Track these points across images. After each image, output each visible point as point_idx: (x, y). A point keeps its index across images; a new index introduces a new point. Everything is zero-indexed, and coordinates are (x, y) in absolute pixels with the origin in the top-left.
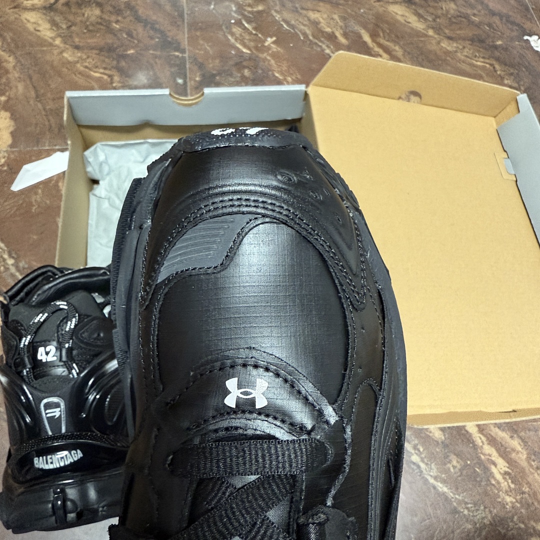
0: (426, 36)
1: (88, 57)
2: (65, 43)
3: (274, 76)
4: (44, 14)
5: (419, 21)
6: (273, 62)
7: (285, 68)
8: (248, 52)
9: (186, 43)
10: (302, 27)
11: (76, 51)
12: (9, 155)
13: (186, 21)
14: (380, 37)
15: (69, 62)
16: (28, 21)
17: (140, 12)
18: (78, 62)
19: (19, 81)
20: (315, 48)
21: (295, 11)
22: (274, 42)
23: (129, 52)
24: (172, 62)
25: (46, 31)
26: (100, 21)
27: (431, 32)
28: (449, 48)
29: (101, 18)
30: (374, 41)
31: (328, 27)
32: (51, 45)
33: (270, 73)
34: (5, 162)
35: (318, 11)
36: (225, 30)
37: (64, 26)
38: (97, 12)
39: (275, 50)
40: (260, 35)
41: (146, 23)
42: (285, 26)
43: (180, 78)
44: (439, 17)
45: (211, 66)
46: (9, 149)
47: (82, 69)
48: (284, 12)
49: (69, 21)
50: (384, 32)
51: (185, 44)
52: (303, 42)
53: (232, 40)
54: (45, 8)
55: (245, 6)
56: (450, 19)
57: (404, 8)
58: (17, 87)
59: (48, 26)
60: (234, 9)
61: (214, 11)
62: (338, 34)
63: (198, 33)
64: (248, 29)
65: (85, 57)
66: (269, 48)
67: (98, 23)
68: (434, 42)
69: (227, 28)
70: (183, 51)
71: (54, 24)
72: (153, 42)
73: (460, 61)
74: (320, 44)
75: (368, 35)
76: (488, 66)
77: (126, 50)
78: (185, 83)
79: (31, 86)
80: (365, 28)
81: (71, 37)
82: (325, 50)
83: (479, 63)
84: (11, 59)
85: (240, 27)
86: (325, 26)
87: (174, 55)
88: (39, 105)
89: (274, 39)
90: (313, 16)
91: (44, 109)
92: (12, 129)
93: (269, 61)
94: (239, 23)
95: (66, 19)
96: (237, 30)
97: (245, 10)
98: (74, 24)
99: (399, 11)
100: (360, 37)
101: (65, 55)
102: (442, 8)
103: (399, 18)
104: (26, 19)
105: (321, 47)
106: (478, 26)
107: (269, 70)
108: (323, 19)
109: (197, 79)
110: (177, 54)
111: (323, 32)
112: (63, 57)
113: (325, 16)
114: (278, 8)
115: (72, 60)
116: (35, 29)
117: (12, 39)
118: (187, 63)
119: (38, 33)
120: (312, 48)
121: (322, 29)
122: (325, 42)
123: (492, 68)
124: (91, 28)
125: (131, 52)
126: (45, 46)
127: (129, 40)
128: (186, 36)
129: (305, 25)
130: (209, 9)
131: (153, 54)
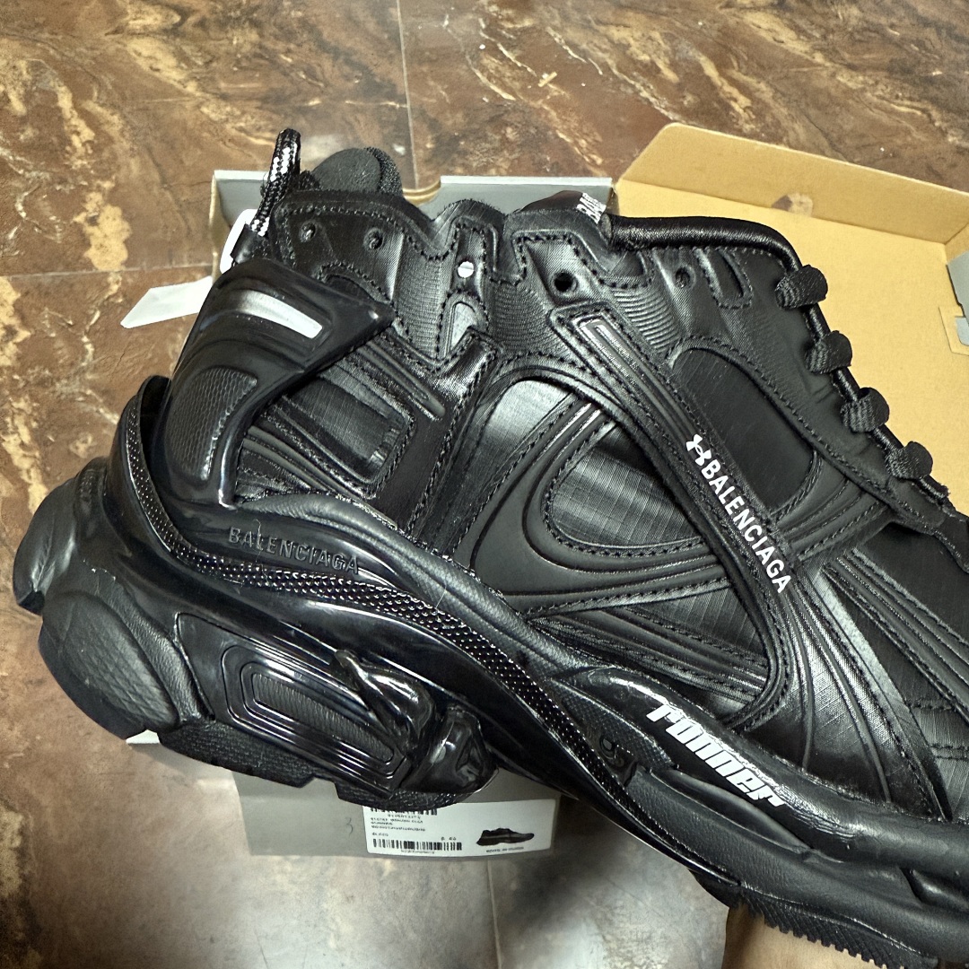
0: (811, 64)
1: (244, 113)
2: (204, 90)
3: (557, 137)
4: (165, 42)
5: (799, 39)
6: (553, 114)
7: (574, 124)
8: (511, 98)
9: (406, 84)
10: (600, 54)
11: (223, 103)
12: (124, 278)
13: (403, 48)
14: (734, 68)
15: (212, 122)
16: (140, 54)
17: (325, 34)
18: (227, 121)
19: (132, 156)
20: (622, 89)
21: (586, 26)
22: (553, 81)
23: (311, 103)
24: (384, 118)
25: (170, 71)
26: (258, 51)
27: (819, 58)
28: (850, 84)
29: (261, 47)
30: (722, 74)
31: (644, 52)
32: (180, 93)
33: (550, 133)
34: (119, 289)
35: (625, 26)
36: (470, 62)
37: (200, 63)
38: (253, 36)
39: (556, 94)
40: (529, 69)
41: (336, 53)
42: (570, 52)
43: (400, 144)
44: (833, 32)
45: (450, 123)
46: (124, 268)
47: (234, 132)
48: (568, 30)
49: (208, 53)
50: (738, 58)
51: (404, 85)
52: (604, 79)
53: (484, 79)
54: (165, 31)
55: (502, 20)
56: (851, 34)
57: (771, 17)
58: (128, 165)
59: (172, 61)
60: (483, 26)
61: (449, 31)
62: (661, 65)
63: (425, 69)
64: (510, 60)
65: (238, 113)
66: (545, 91)
67: (256, 56)
68: (824, 73)
69: (472, 58)
70: (403, 100)
71: (182, 58)
72: (350, 85)
73: (870, 105)
74: (632, 82)
75: (712, 64)
76: (919, 113)
77: (305, 100)
78: (409, 152)
79: (151, 163)
80: (705, 52)
81: (212, 79)
82: (640, 91)
83: (903, 109)
84: (115, 119)
85: (495, 56)
86: (638, 52)
87: (387, 106)
88: (168, 195)
89: (554, 74)
90: (618, 34)
91: (177, 201)
92: (125, 235)
93: (547, 113)
94: (492, 50)
95: (201, 49)
96: (491, 62)
97: (502, 28)
98: (214, 58)
99: (763, 24)
100: (700, 69)
101: (205, 110)
102: (837, 16)
103: (763, 34)
104: (135, 52)
105: (633, 87)
106: (899, 44)
107: (548, 128)
108: (634, 39)
109: (429, 146)
110: (392, 103)
111: (634, 62)
112: (202, 113)
113: (638, 34)
114: (557, 22)
115: (217, 119)
116: (151, 68)
117: (114, 85)
118: (410, 120)
119: (157, 74)
120: (619, 89)
121: (634, 56)
122: (641, 78)
123: (925, 116)
124: (244, 64)
125: (315, 102)
126: (171, 96)
127: (310, 83)
128: (405, 74)
129: (605, 51)
130: (441, 27)
131: (350, 105)
